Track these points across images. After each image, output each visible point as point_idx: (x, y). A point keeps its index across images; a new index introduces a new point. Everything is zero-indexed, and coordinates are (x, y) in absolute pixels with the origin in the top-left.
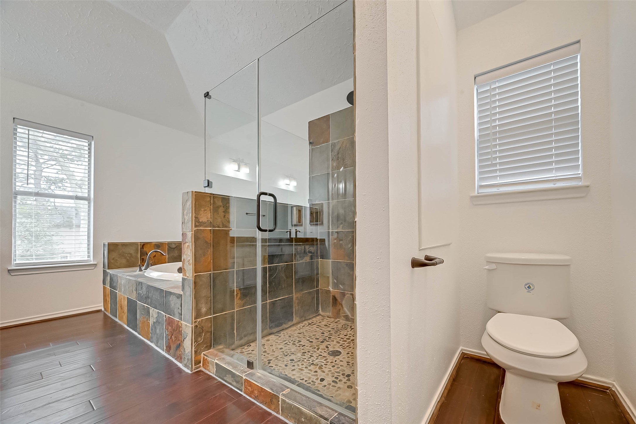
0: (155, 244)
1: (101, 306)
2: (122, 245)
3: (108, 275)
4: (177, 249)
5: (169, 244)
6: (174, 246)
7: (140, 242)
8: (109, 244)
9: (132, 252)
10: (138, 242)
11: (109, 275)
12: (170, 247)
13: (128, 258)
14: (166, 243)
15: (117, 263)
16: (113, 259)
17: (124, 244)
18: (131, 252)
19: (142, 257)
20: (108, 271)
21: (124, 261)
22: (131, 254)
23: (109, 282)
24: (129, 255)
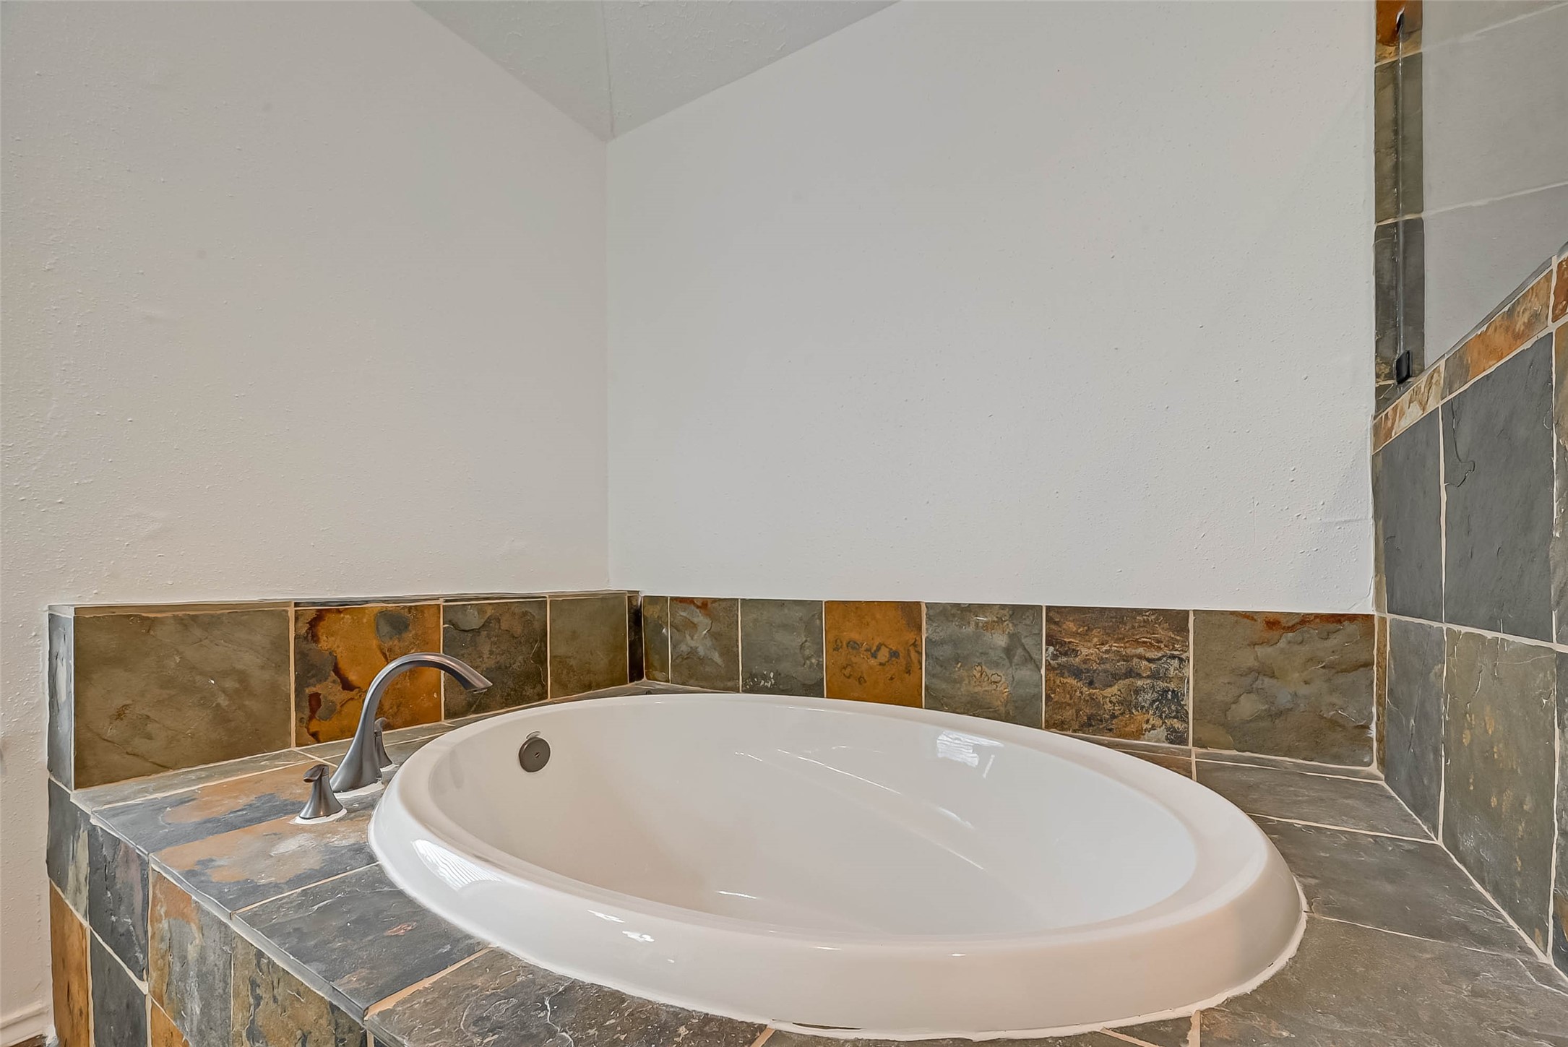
0: (384, 614)
1: (38, 1015)
2: (179, 620)
3: (76, 827)
4: (489, 637)
5: (454, 609)
6: (474, 621)
7: (297, 604)
8: (86, 621)
9: (248, 661)
10: (286, 603)
11: (84, 836)
12: (455, 626)
13: (223, 701)
14: (439, 605)
15: (149, 737)
16: (119, 715)
17: (194, 618)
18: (239, 666)
19: (308, 691)
20: (77, 798)
21: (195, 721)
22: (243, 677)
23: (82, 879)
24: (230, 684)
